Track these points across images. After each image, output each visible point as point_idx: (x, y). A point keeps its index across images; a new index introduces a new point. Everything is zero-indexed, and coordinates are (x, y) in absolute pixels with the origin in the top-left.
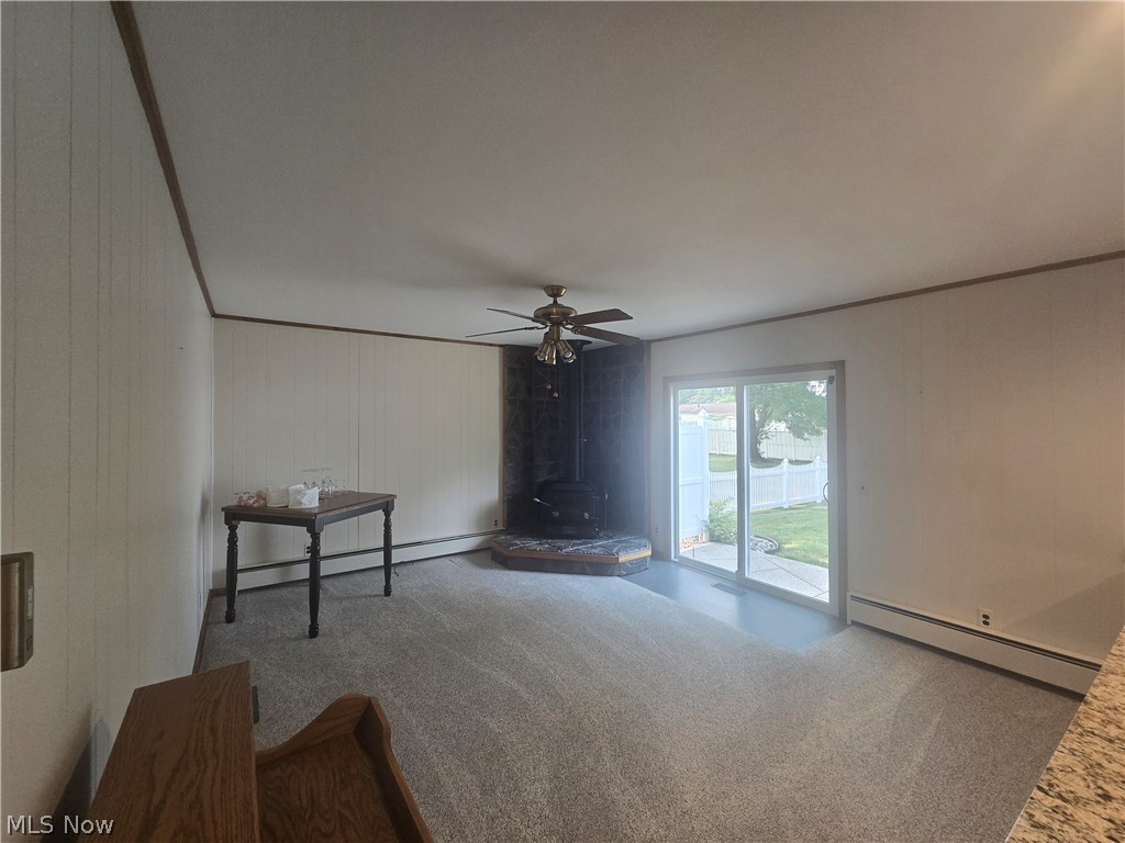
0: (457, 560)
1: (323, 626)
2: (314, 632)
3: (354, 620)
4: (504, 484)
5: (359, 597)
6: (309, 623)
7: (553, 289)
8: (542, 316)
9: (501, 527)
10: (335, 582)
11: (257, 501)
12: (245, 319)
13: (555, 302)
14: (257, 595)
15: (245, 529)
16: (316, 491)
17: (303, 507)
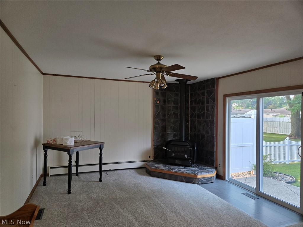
0: (132, 171)
1: (72, 190)
2: (69, 192)
3: (85, 189)
4: (153, 141)
5: (90, 181)
6: (68, 188)
7: (157, 57)
8: (153, 69)
9: (152, 159)
10: (84, 175)
11: (53, 142)
12: (53, 75)
13: (159, 63)
14: (56, 177)
15: (50, 152)
16: (73, 139)
17: (68, 145)
